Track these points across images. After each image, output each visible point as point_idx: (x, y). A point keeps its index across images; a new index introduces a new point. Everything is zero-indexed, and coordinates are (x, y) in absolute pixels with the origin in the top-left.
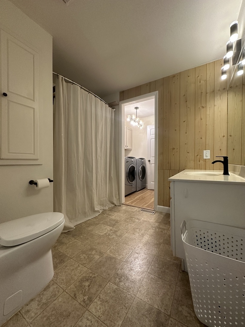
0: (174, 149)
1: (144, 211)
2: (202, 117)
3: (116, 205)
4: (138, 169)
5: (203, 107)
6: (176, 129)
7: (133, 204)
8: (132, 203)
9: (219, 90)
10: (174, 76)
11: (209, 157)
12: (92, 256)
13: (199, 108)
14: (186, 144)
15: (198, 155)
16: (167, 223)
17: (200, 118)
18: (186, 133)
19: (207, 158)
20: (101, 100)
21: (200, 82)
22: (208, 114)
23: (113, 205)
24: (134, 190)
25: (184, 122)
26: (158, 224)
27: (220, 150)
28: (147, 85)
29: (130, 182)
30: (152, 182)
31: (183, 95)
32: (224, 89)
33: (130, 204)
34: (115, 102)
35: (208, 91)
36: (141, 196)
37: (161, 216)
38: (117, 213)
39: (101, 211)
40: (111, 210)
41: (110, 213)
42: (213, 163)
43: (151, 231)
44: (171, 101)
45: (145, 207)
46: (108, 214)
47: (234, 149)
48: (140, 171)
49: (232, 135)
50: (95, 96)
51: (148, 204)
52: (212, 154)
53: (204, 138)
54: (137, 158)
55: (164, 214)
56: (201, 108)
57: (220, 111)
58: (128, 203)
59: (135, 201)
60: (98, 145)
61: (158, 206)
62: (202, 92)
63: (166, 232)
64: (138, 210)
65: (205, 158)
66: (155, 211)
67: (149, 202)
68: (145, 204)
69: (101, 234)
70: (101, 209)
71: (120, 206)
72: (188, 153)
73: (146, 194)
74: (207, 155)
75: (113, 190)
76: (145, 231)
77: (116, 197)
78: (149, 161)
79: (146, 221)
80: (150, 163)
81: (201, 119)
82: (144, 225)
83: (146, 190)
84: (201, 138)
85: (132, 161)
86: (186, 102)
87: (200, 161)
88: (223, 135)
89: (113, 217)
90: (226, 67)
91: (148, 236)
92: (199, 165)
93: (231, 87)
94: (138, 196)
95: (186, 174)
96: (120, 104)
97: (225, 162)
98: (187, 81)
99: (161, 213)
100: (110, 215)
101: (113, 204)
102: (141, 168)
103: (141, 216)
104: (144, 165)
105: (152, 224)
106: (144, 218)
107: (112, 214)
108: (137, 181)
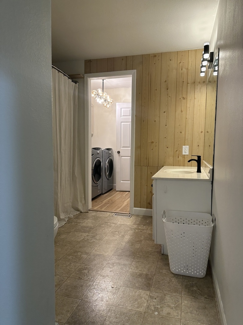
0: (153, 142)
1: (118, 215)
2: (182, 109)
3: (81, 212)
4: (105, 164)
5: (184, 98)
6: (156, 120)
7: (103, 209)
8: (101, 207)
9: (199, 82)
10: (155, 56)
11: (187, 153)
12: (79, 256)
13: (180, 99)
14: (165, 138)
15: (177, 151)
16: (145, 225)
17: (180, 110)
18: (166, 125)
19: (186, 154)
20: (65, 75)
21: (182, 70)
22: (189, 106)
23: (78, 212)
24: (99, 192)
25: (164, 112)
26: (137, 226)
27: (198, 146)
28: (123, 59)
29: (95, 181)
30: (123, 181)
31: (164, 81)
32: (204, 82)
33: (99, 209)
34: (80, 74)
35: (190, 81)
36: (110, 199)
37: (138, 219)
38: (87, 220)
39: (66, 220)
40: (77, 217)
41: (79, 221)
42: (189, 161)
43: (131, 232)
44: (150, 85)
45: (118, 211)
46: (76, 222)
47: (210, 146)
48: (106, 167)
49: (209, 131)
50: (59, 71)
51: (121, 208)
52: (191, 150)
53: (183, 133)
54: (103, 148)
55: (141, 216)
56: (182, 99)
57: (199, 105)
58: (97, 209)
59: (104, 205)
60: (62, 136)
61: (134, 208)
62: (183, 81)
63: (145, 231)
64: (111, 215)
65: (184, 154)
66: (130, 215)
67: (122, 205)
68: (118, 208)
69: (79, 240)
70: (66, 217)
71: (88, 212)
72: (167, 148)
73: (115, 196)
74: (186, 150)
75: (78, 192)
76: (124, 233)
77: (81, 201)
78: (119, 152)
79: (123, 225)
80: (119, 155)
81: (182, 111)
82: (122, 228)
83: (114, 192)
84: (181, 133)
85: (98, 153)
86: (167, 89)
87: (179, 157)
88: (201, 131)
89: (84, 224)
90: (204, 69)
91: (128, 236)
92: (178, 161)
93: (210, 82)
94: (106, 199)
95: (166, 172)
96: (85, 77)
97: (199, 161)
98: (169, 66)
99: (138, 216)
100: (80, 223)
101: (78, 210)
102: (108, 163)
103: (117, 221)
104: (111, 158)
105: (131, 226)
106: (120, 222)
107: (82, 222)
108: (102, 180)
